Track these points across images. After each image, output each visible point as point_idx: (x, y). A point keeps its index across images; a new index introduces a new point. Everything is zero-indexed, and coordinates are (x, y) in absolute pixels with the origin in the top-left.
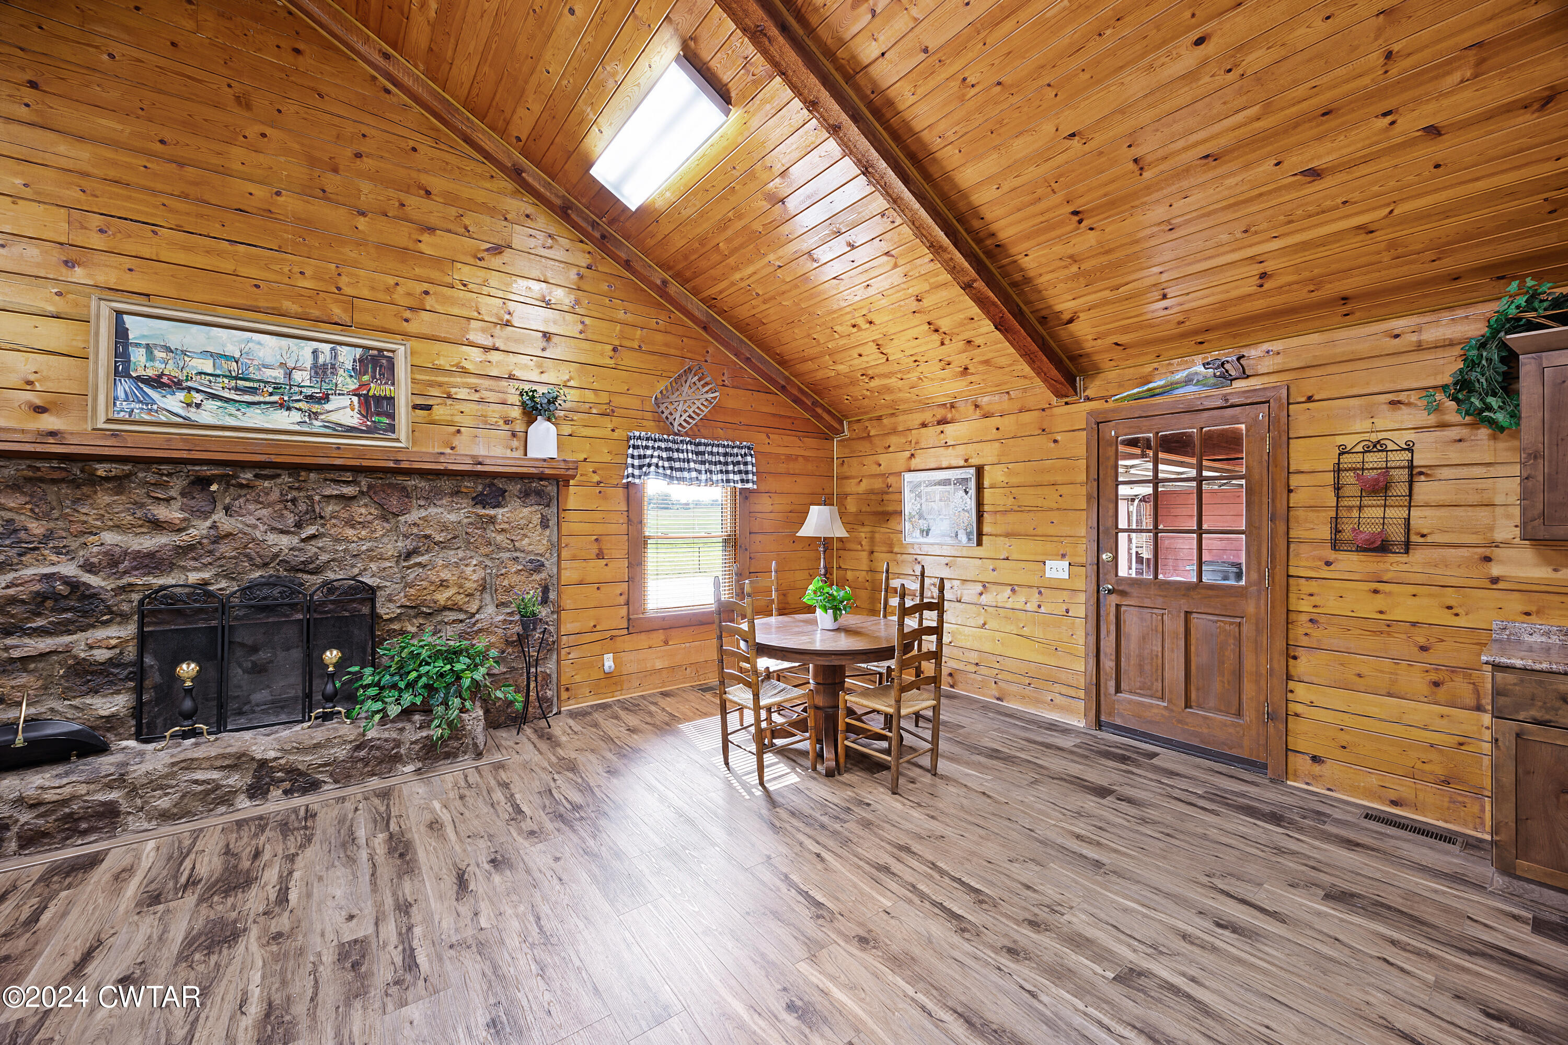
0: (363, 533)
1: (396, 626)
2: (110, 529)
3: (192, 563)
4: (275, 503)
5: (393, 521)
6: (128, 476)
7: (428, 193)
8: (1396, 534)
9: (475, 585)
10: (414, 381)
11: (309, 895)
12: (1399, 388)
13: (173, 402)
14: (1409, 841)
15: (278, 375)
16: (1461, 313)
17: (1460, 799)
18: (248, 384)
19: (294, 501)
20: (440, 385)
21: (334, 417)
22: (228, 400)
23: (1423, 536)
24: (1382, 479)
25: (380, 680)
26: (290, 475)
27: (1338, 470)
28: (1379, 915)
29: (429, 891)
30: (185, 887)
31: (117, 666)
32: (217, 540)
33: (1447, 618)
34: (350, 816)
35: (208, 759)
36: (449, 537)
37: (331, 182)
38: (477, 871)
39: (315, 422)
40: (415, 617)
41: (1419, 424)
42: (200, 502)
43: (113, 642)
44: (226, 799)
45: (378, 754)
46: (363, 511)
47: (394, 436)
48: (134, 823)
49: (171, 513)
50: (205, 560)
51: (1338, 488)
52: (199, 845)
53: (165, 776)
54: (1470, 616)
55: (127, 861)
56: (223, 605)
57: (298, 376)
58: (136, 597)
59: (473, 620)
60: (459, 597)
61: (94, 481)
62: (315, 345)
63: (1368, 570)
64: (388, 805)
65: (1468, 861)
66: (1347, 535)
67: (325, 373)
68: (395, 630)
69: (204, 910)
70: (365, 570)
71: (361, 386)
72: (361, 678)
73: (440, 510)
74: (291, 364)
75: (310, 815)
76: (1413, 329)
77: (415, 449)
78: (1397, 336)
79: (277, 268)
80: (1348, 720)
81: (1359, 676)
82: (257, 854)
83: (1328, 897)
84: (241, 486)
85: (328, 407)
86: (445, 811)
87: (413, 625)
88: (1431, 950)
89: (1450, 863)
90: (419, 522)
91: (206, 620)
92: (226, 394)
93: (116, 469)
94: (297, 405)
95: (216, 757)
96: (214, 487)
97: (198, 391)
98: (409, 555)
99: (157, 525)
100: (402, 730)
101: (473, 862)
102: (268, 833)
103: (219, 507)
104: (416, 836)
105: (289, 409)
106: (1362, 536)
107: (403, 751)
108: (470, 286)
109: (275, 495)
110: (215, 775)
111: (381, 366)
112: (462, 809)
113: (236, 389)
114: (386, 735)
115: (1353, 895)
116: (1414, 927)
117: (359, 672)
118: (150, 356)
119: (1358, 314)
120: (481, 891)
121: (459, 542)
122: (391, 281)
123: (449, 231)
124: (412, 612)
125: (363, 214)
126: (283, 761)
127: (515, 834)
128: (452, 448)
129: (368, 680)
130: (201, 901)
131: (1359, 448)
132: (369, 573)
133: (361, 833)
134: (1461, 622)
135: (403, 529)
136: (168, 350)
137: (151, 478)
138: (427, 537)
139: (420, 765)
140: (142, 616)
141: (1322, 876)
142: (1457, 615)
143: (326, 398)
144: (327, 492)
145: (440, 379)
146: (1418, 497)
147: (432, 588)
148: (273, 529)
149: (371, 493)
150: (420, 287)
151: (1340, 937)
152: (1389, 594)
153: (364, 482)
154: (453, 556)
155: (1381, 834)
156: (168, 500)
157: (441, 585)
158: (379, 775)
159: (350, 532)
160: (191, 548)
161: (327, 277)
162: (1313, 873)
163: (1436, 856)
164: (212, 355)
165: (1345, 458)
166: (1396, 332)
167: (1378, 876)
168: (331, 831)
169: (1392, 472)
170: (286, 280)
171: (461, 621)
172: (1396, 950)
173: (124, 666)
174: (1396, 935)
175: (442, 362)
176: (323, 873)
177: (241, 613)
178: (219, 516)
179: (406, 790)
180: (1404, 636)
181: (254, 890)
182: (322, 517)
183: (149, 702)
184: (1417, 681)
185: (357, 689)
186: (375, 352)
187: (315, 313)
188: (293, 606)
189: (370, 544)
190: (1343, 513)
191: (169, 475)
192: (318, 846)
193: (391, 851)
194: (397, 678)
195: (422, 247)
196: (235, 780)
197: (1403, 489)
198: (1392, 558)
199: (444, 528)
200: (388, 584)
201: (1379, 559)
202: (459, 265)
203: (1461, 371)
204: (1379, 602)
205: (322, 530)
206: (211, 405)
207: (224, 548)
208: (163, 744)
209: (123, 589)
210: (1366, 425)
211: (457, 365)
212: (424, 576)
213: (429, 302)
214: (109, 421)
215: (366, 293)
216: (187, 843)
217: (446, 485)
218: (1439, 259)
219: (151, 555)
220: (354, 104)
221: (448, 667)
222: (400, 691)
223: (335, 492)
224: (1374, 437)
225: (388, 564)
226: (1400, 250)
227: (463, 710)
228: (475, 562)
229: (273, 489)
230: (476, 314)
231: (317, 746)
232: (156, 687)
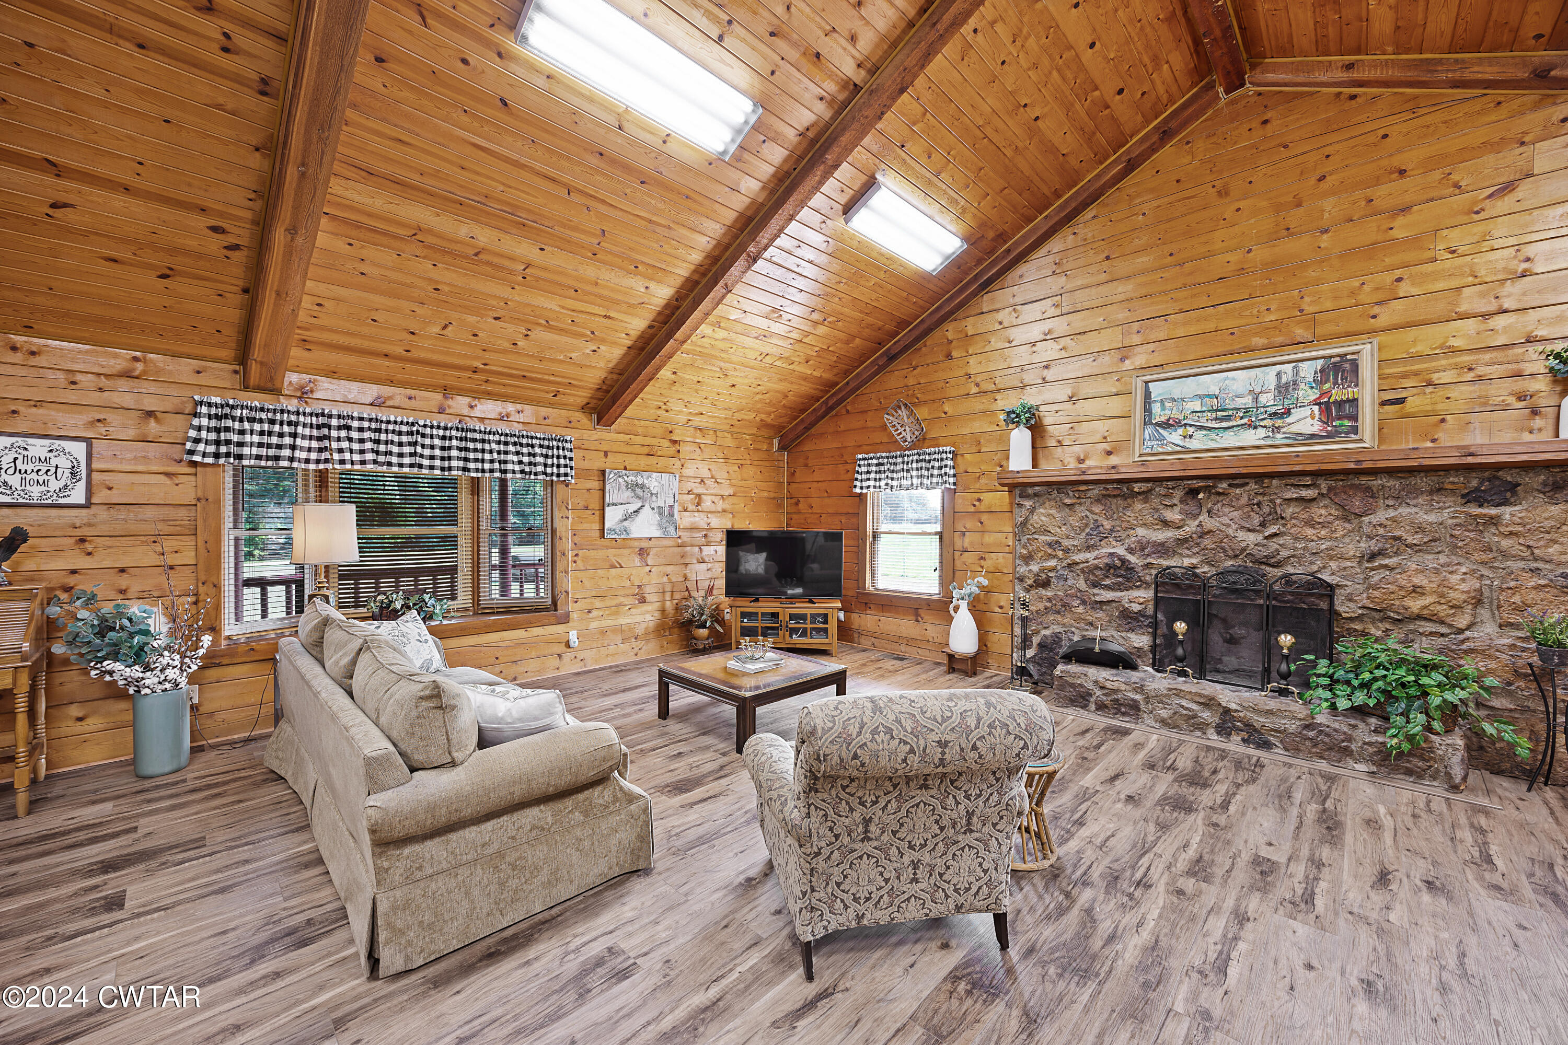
0: (1323, 532)
1: (1358, 626)
2: (1141, 526)
3: (1186, 551)
4: (1244, 506)
5: (1355, 522)
6: (1150, 491)
7: (1402, 172)
9: (1464, 597)
10: (1382, 377)
11: (1243, 814)
13: (1175, 437)
15: (1247, 401)
18: (1224, 413)
19: (1259, 504)
20: (1416, 374)
21: (1294, 429)
22: (1210, 429)
25: (1334, 674)
26: (1256, 483)
29: (1346, 867)
30: (1169, 768)
31: (1143, 616)
32: (1203, 535)
34: (1292, 780)
35: (1190, 693)
36: (1426, 539)
37: (1295, 217)
38: (1405, 879)
39: (1278, 436)
40: (1382, 620)
42: (1191, 507)
43: (1142, 600)
44: (1201, 727)
45: (1327, 740)
46: (1323, 512)
47: (1356, 437)
48: (1149, 720)
49: (1173, 515)
50: (1195, 550)
52: (1181, 750)
53: (1165, 696)
55: (1142, 740)
56: (1204, 585)
57: (1263, 399)
58: (1154, 572)
59: (1461, 637)
60: (1439, 608)
61: (1133, 495)
62: (1278, 368)
64: (1329, 787)
67: (1287, 390)
68: (1356, 630)
69: (1176, 786)
70: (1324, 567)
71: (1321, 395)
72: (1315, 667)
73: (1414, 510)
74: (1258, 390)
75: (1259, 764)
77: (1382, 448)
79: (1248, 313)
82: (1215, 772)
84: (1219, 494)
85: (1289, 420)
86: (1389, 817)
87: (1378, 628)
90: (1385, 522)
91: (1194, 594)
92: (1209, 425)
93: (1144, 487)
94: (1262, 423)
95: (1196, 694)
96: (1201, 496)
97: (1191, 425)
98: (1373, 556)
99: (1166, 524)
100: (1354, 727)
101: (1403, 871)
102: (1225, 762)
103: (1204, 510)
104: (1349, 822)
105: (1255, 427)
107: (1353, 747)
108: (1461, 250)
109: (1244, 500)
110: (1195, 707)
111: (1343, 372)
112: (1411, 825)
113: (1216, 419)
114: (1336, 725)
117: (1313, 661)
118: (1163, 408)
120: (1401, 895)
121: (1437, 546)
122: (1356, 283)
123: (1432, 200)
124: (1377, 615)
125: (1326, 231)
126: (1242, 715)
127: (1470, 877)
128: (1433, 441)
129: (1321, 670)
130: (1175, 780)
132: (1328, 570)
133: (1298, 796)
135: (1367, 530)
136: (1173, 400)
137: (1163, 491)
138: (1395, 538)
139: (1374, 769)
140: (1157, 586)
143: (1288, 412)
144: (1288, 495)
145: (1417, 367)
147: (1402, 593)
148: (1242, 528)
149: (1331, 495)
150: (1389, 278)
153: (1324, 485)
154: (1430, 561)
156: (1172, 506)
157: (1414, 591)
158: (1329, 760)
159: (1309, 532)
160: (1186, 540)
161: (1290, 304)
164: (1200, 396)
168: (1273, 783)
170: (1256, 320)
171: (1443, 635)
173: (1147, 617)
175: (1420, 348)
176: (1258, 806)
177: (1217, 592)
178: (1204, 517)
179: (1352, 783)
181: (1207, 792)
182: (1283, 518)
183: (1160, 645)
185: (1311, 675)
186: (1338, 359)
187: (1279, 340)
188: (1257, 592)
189: (1329, 544)
191: (1173, 488)
192: (1259, 787)
193: (1320, 820)
194: (1352, 675)
195: (1395, 233)
196: (1206, 715)
199: (1420, 529)
200: (1349, 583)
202: (1445, 232)
205: (1283, 529)
206: (1199, 434)
207: (1207, 542)
208: (1164, 675)
209: (1148, 566)
211: (1441, 347)
212: (1391, 580)
213: (1404, 288)
214: (1141, 455)
215: (1329, 305)
216: (1174, 745)
217: (1423, 482)
219: (1162, 544)
220: (1318, 132)
221: (1412, 678)
222: (1354, 688)
223: (1295, 496)
225: (1349, 564)
227: (1429, 728)
228: (1464, 570)
229: (1242, 495)
230: (1471, 279)
231: (1269, 712)
232: (1164, 636)
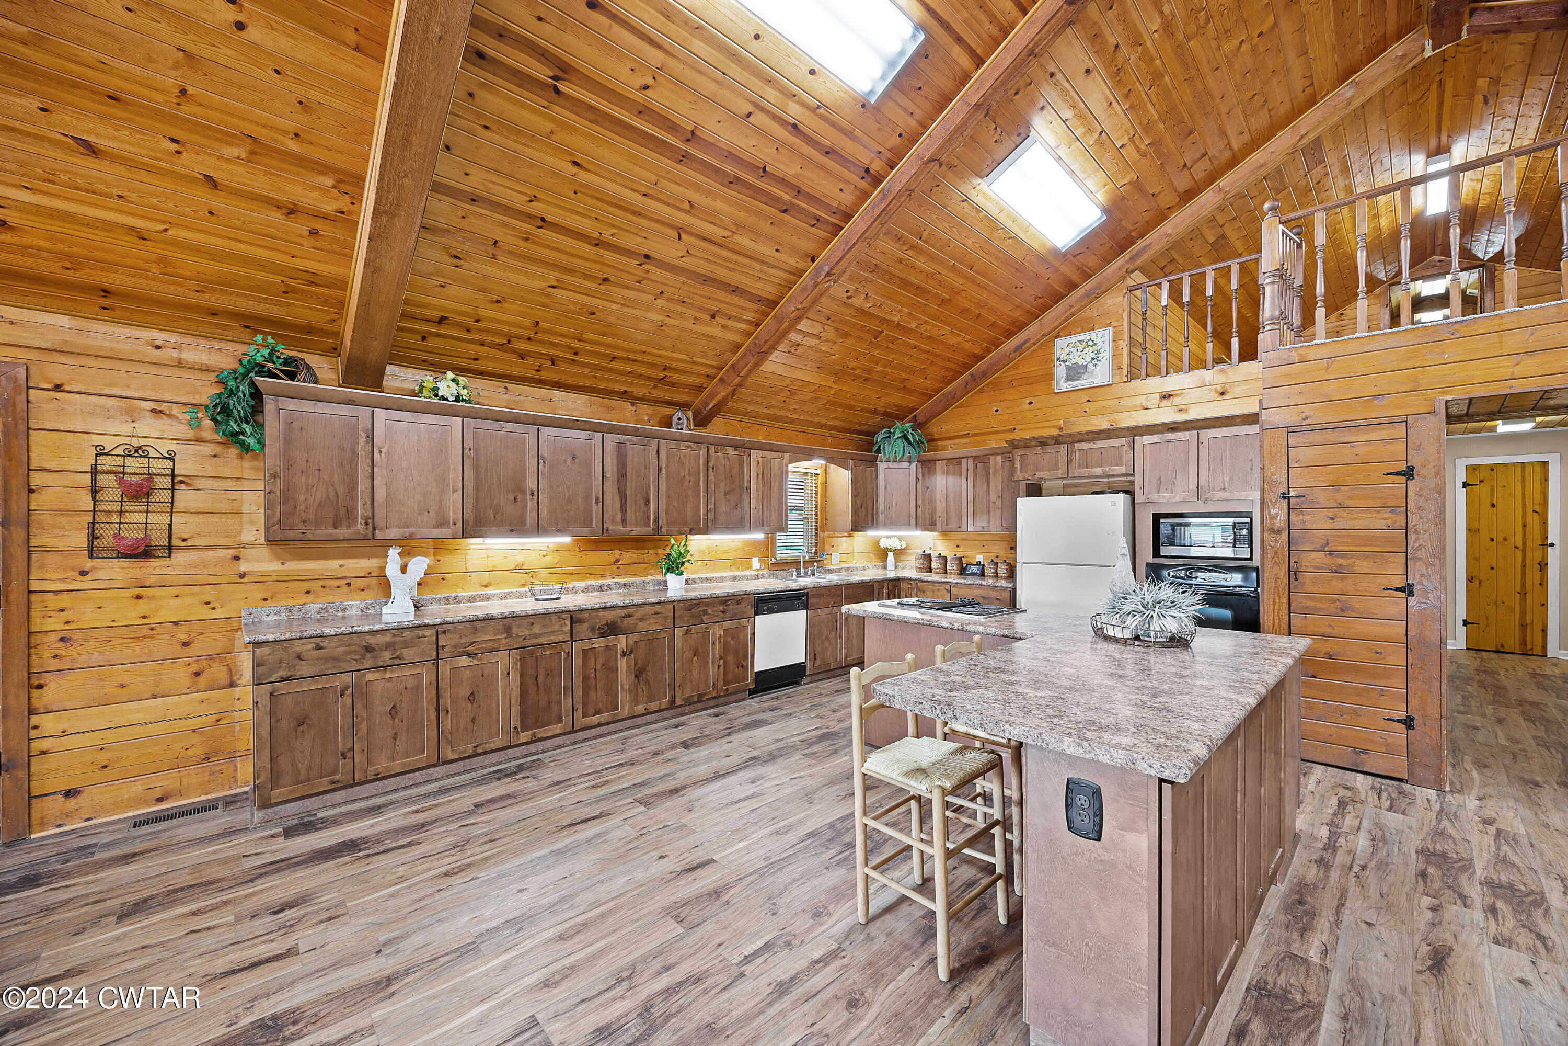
8: (159, 539)
12: (160, 397)
14: (180, 826)
16: (215, 344)
17: (218, 768)
23: (184, 540)
24: (145, 484)
27: (95, 472)
28: (175, 900)
33: (207, 613)
41: (179, 436)
51: (94, 491)
54: (224, 608)
63: (130, 576)
65: (231, 815)
66: (107, 540)
76: (173, 345)
78: (158, 347)
80: (109, 736)
81: (122, 686)
83: (122, 918)
88: (224, 898)
89: (218, 825)
106: (125, 542)
115: (145, 901)
116: (206, 890)
119: (118, 312)
131: (119, 451)
134: (218, 614)
141: (108, 904)
142: (214, 608)
146: (180, 504)
151: (146, 943)
152: (153, 598)
155: (155, 832)
162: (98, 907)
163: (207, 825)
165: (102, 460)
166: (158, 343)
167: (164, 869)
169: (156, 479)
172: (199, 918)
174: (194, 907)
180: (167, 637)
184: (180, 675)
190: (101, 518)
197: (165, 496)
198: (153, 563)
201: (142, 564)
203: (219, 395)
204: (143, 607)
210: (126, 428)
218: (202, 292)
224: (136, 442)
226: (169, 269)
